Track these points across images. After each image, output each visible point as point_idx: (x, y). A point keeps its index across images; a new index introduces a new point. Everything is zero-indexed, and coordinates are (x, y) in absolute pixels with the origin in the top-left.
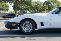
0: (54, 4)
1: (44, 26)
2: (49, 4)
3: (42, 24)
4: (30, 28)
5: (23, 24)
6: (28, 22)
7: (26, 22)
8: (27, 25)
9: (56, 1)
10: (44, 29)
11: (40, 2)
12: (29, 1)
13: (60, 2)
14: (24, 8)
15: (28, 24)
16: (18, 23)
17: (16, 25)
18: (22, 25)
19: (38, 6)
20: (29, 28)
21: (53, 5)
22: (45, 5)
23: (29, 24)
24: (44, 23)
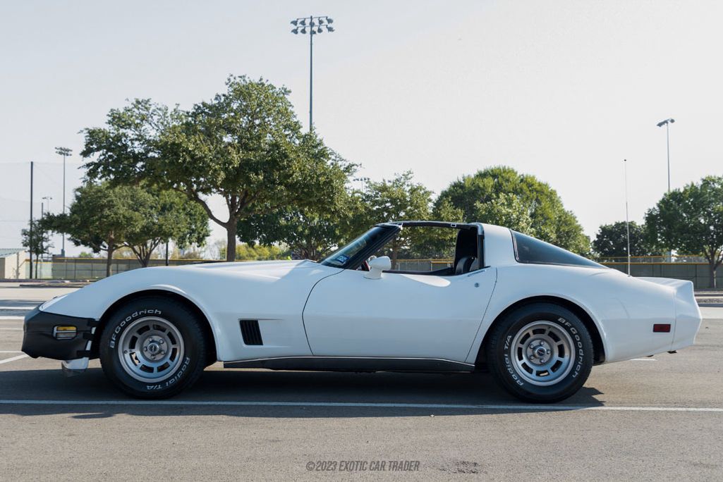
0: (510, 205)
1: (261, 343)
2: (478, 204)
3: (251, 331)
4: (172, 358)
5: (123, 329)
6: (153, 315)
7: (144, 315)
8: (156, 338)
9: (525, 187)
10: (262, 364)
11: (413, 191)
12: (318, 183)
13: (553, 193)
14: (311, 229)
15: (160, 328)
16: (91, 322)
17: (77, 332)
18: (118, 337)
19: (402, 214)
20: (166, 354)
21: (505, 210)
22: (448, 211)
23: (163, 330)
24: (260, 323)
